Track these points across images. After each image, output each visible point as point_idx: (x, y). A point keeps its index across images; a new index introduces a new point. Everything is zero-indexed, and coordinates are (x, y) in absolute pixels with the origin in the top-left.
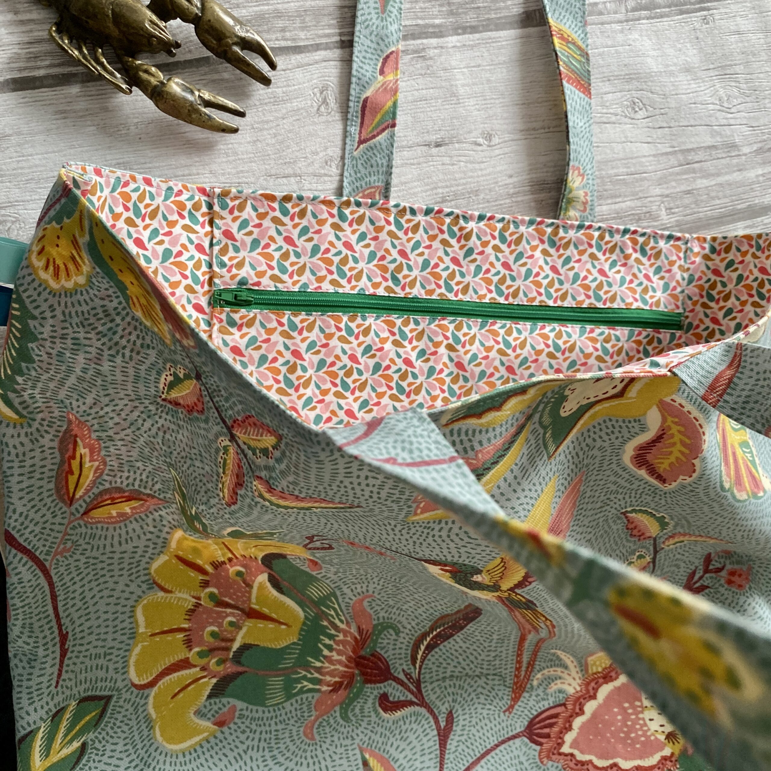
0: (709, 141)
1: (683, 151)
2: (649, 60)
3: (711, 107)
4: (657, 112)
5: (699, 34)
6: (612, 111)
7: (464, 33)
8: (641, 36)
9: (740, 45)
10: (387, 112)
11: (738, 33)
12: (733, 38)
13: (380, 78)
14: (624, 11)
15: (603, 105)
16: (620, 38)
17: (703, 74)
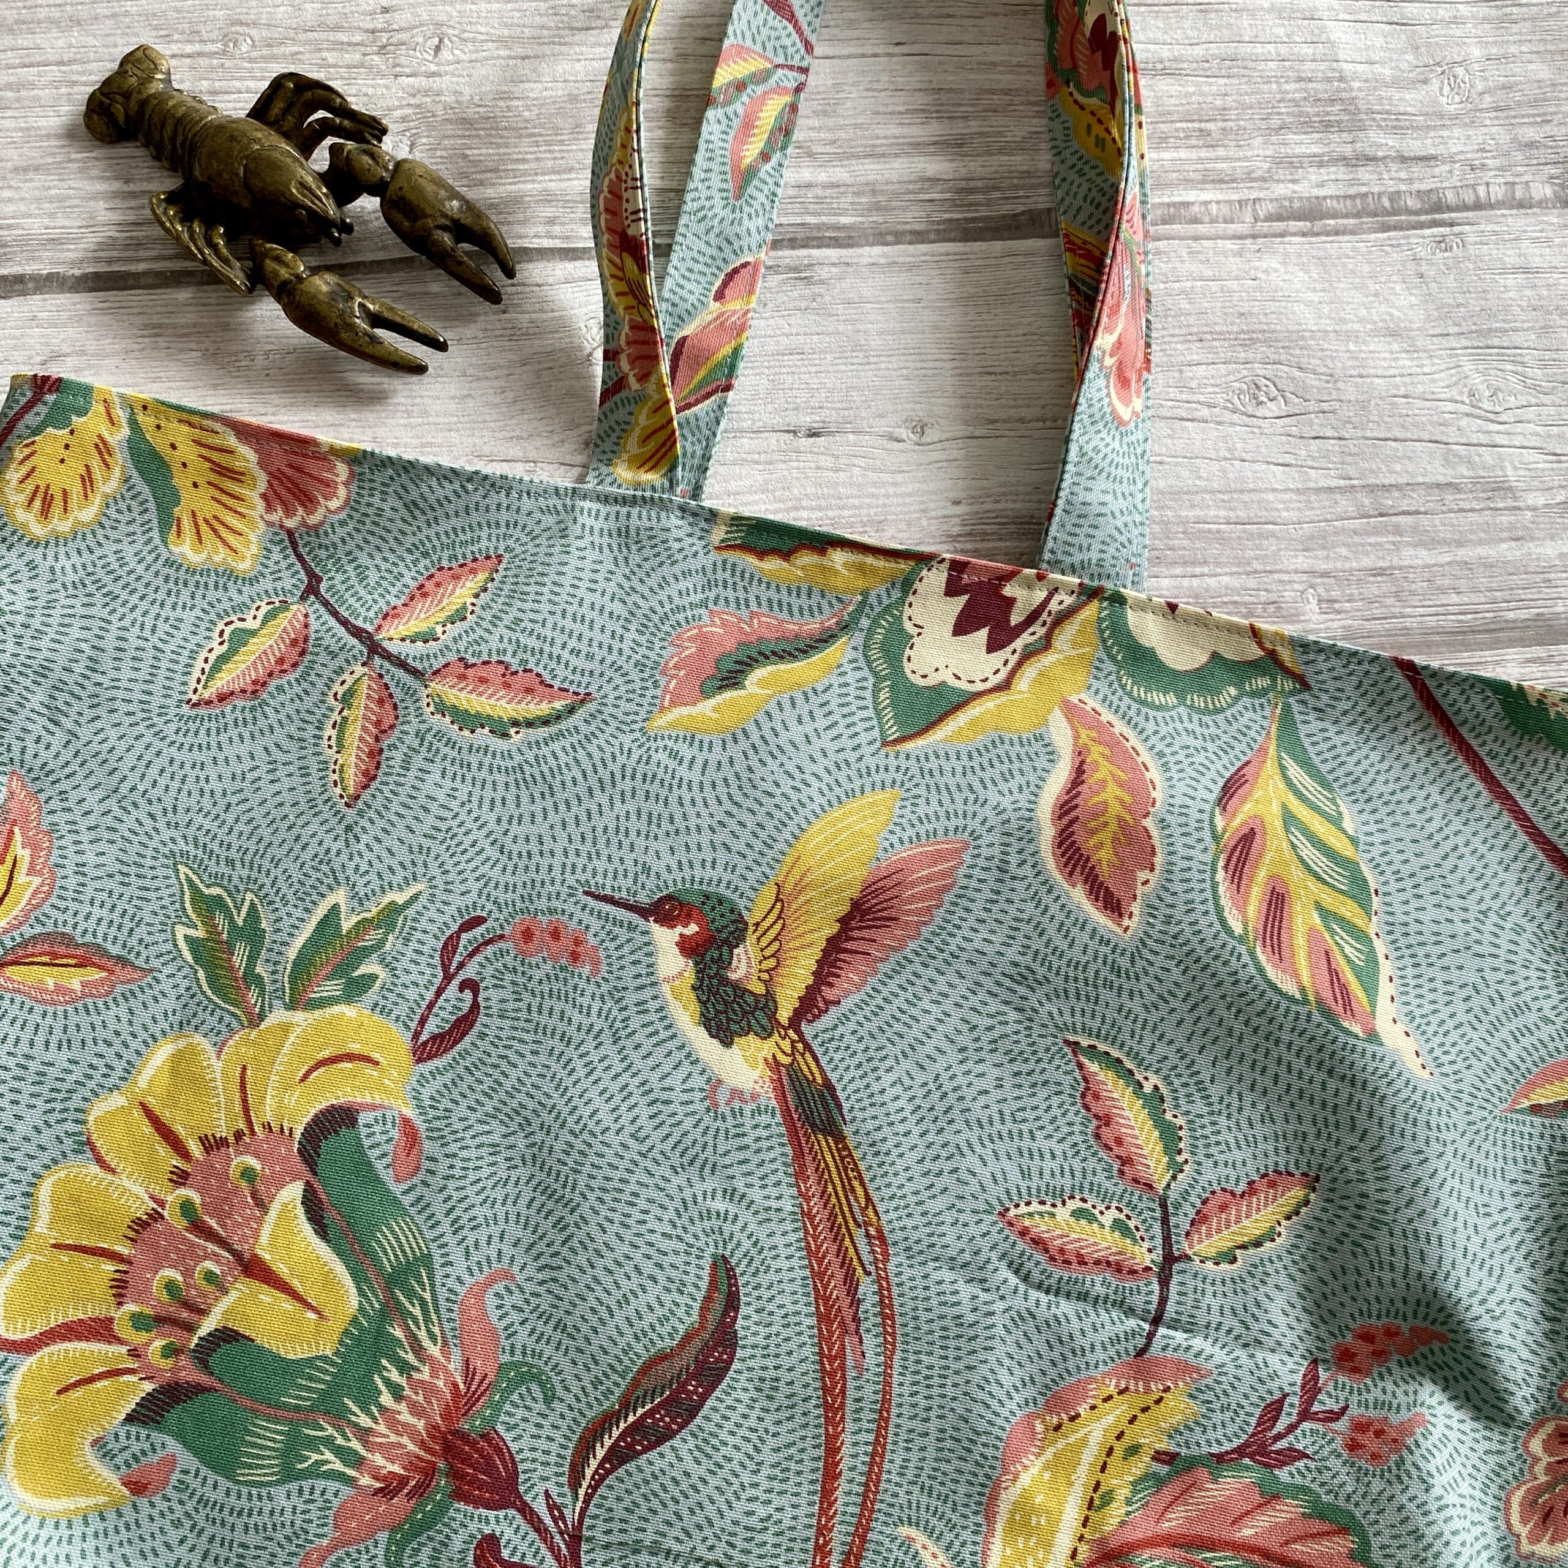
0: (1440, 473)
1: (1371, 489)
2: (1298, 308)
3: (1450, 407)
4: (1312, 406)
5: (1424, 268)
6: (1202, 398)
7: (897, 243)
8: (1284, 263)
9: (1528, 292)
10: (719, 365)
11: (1526, 270)
12: (1510, 281)
13: (714, 306)
14: (1249, 218)
15: (1182, 387)
16: (1234, 264)
17: (1433, 344)
